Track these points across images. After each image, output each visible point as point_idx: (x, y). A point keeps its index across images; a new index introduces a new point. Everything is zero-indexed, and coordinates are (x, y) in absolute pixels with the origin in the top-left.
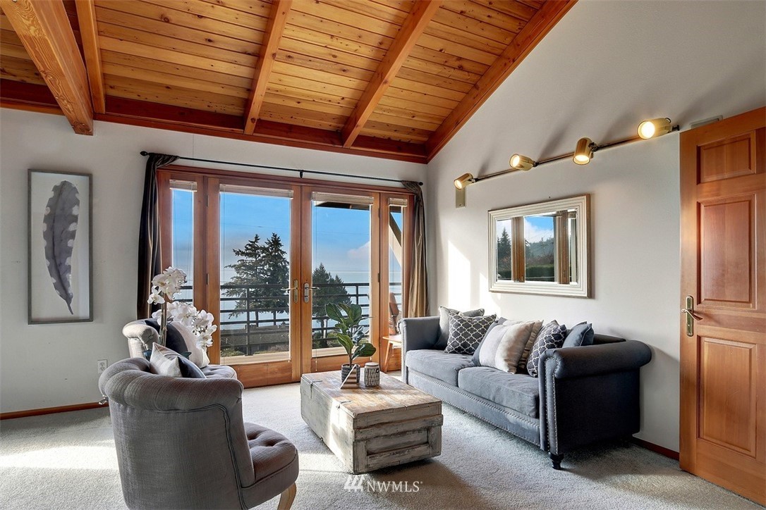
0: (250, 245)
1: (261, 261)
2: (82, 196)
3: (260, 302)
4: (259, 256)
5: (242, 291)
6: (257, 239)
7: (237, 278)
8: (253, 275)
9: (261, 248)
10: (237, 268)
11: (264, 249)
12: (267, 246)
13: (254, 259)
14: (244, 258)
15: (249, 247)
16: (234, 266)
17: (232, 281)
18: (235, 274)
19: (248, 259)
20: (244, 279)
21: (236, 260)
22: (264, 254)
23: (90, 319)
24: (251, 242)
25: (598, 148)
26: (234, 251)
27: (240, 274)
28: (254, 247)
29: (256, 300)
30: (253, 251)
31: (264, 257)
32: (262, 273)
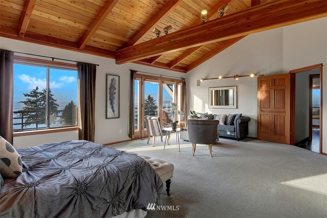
0: (33, 91)
1: (39, 99)
2: (117, 82)
3: (39, 119)
4: (38, 97)
5: (29, 114)
6: (37, 88)
7: (26, 108)
8: (35, 106)
9: (39, 93)
10: (25, 103)
11: (41, 94)
12: (43, 92)
13: (36, 99)
14: (30, 98)
15: (33, 93)
16: (24, 102)
17: (23, 109)
18: (24, 106)
19: (32, 98)
20: (30, 108)
21: (25, 99)
22: (41, 96)
23: (119, 117)
24: (34, 90)
25: (240, 77)
26: (24, 94)
27: (28, 106)
28: (36, 93)
29: (37, 118)
30: (35, 94)
31: (41, 97)
32: (40, 105)
